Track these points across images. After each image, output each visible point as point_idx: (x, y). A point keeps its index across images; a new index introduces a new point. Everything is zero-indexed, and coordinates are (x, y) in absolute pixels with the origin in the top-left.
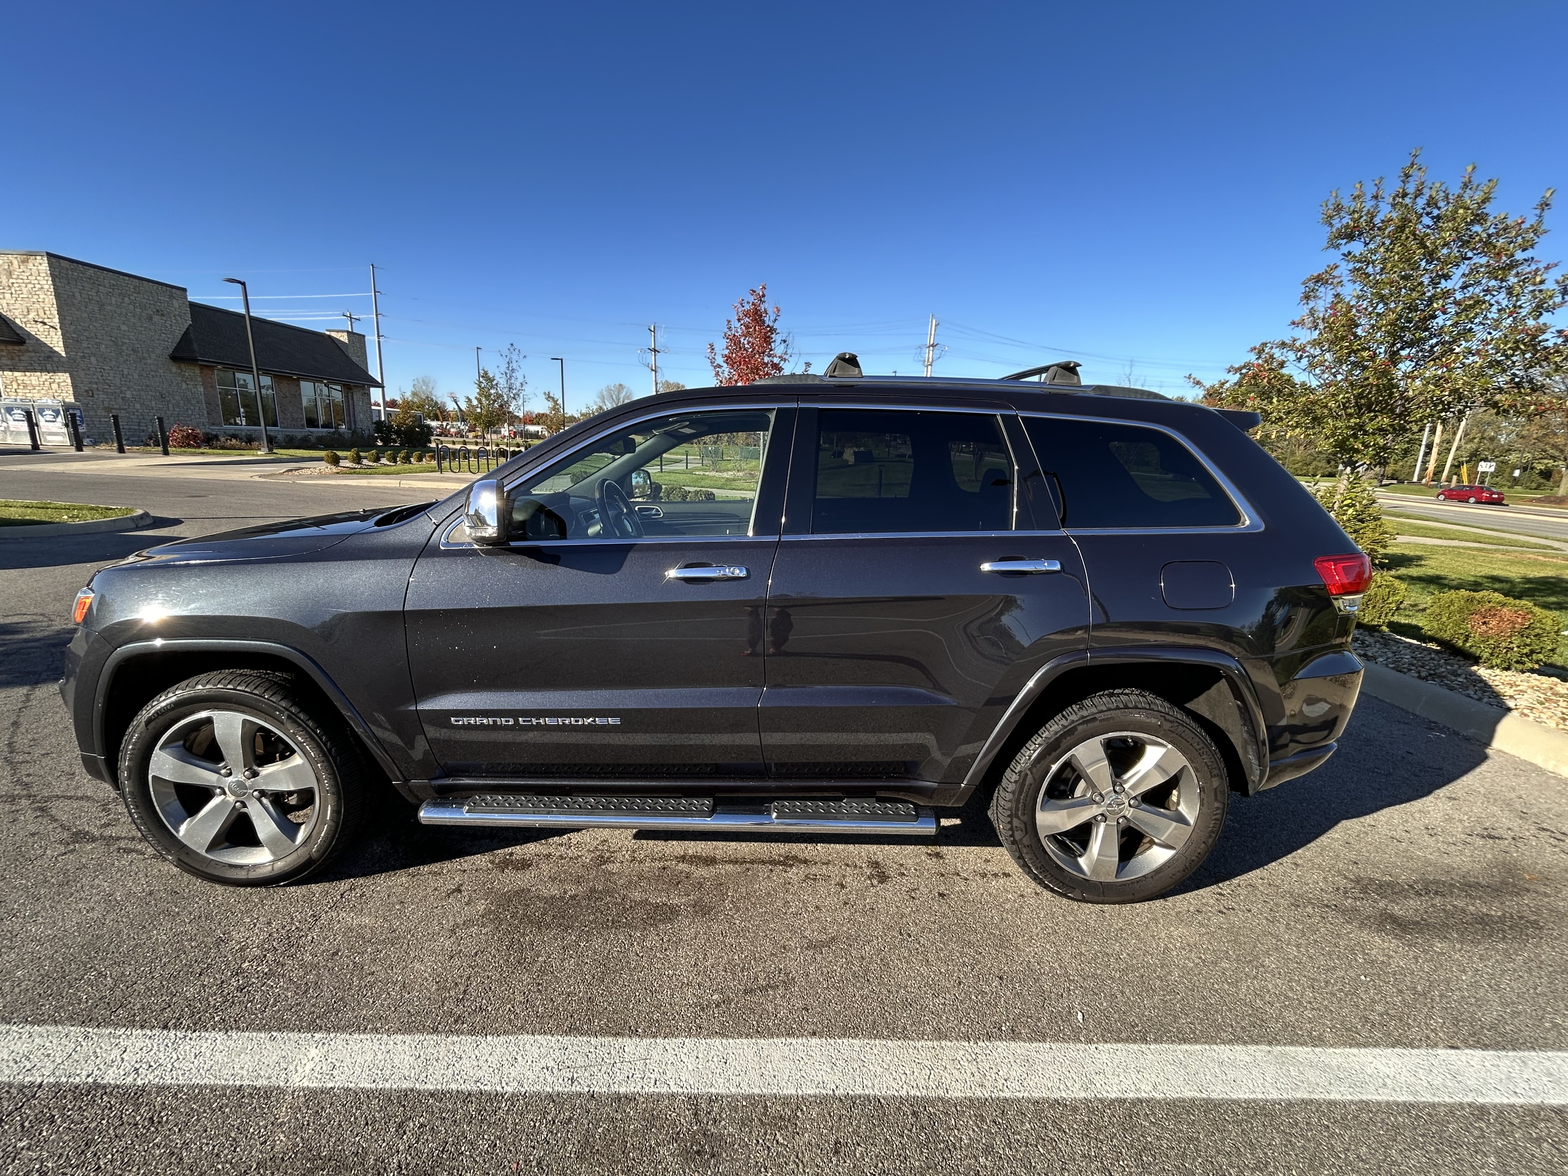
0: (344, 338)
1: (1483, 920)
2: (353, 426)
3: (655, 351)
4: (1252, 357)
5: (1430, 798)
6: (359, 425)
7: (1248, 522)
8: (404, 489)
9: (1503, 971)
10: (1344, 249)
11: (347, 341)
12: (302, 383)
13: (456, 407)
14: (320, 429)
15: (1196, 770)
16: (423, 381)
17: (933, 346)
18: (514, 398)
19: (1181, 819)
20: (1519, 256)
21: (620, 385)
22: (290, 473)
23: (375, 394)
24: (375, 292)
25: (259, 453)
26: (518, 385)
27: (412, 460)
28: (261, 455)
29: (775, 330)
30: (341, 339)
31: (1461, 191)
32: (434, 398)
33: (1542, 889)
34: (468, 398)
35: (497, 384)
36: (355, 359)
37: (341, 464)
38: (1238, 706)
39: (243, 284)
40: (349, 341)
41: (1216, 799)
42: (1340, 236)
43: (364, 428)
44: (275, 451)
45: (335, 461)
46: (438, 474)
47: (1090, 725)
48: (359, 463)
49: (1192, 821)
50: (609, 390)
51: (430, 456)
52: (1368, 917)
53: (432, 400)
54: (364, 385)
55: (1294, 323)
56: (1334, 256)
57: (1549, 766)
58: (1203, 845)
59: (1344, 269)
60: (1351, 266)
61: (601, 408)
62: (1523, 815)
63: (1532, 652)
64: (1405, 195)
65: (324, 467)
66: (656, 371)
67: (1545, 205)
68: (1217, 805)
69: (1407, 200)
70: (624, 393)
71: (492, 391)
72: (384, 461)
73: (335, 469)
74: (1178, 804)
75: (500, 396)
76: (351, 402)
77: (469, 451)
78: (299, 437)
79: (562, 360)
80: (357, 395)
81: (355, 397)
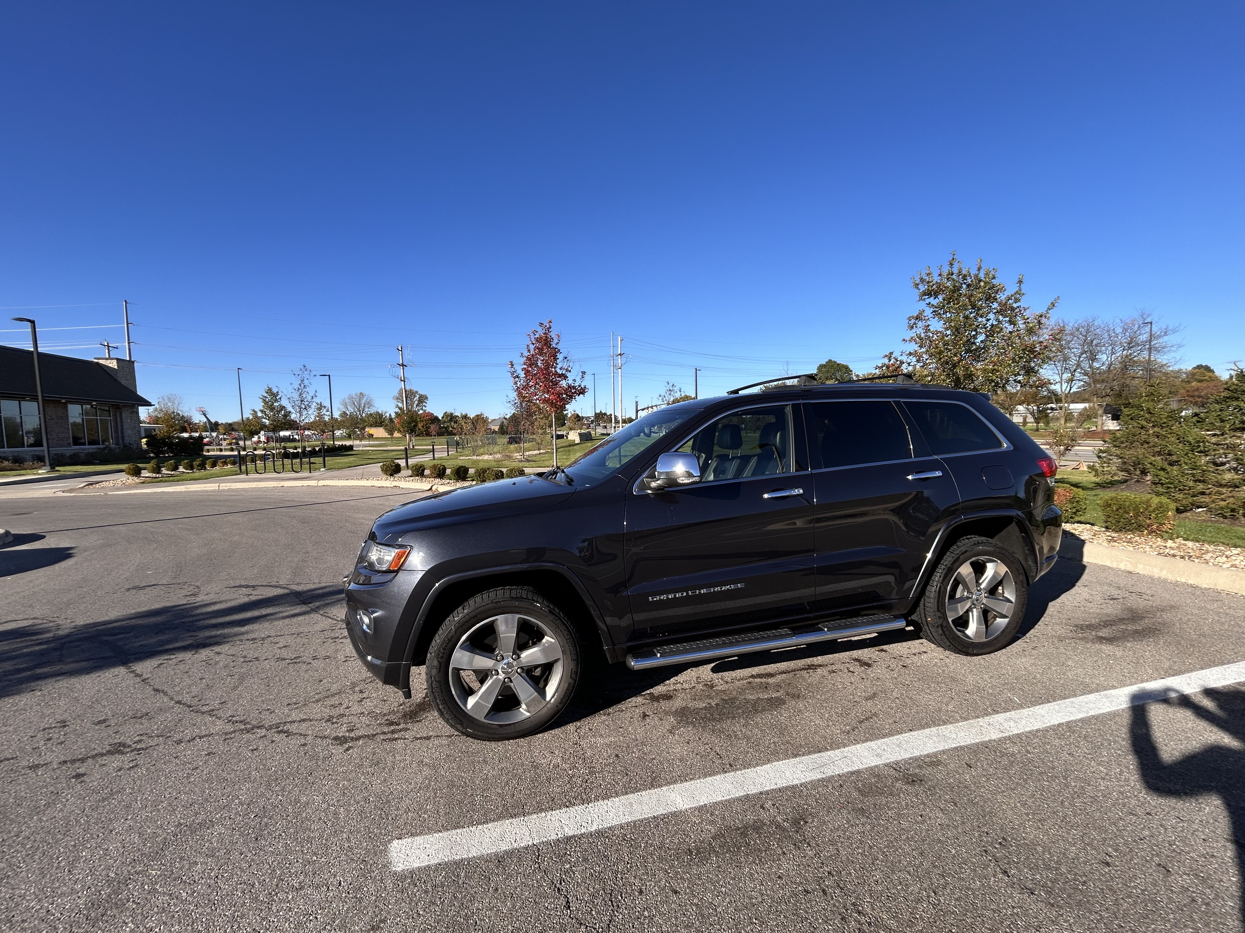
0: (113, 364)
1: (1136, 632)
2: (121, 442)
3: (403, 365)
4: (886, 361)
5: (1076, 588)
6: (127, 441)
7: (1005, 446)
8: (224, 491)
9: (1159, 649)
10: (927, 301)
11: (116, 367)
12: (71, 407)
13: (205, 420)
14: (87, 447)
15: (1011, 573)
16: (169, 398)
17: (620, 355)
18: (305, 408)
19: (1009, 601)
20: (1015, 305)
21: (361, 394)
22: (91, 487)
23: (143, 413)
24: (128, 324)
25: (40, 472)
26: (309, 398)
27: (207, 466)
28: (43, 473)
29: (559, 350)
30: (110, 365)
31: (977, 272)
32: (180, 413)
33: (1149, 616)
34: (254, 411)
35: (280, 398)
36: (123, 382)
37: (142, 475)
38: (1023, 536)
39: (33, 322)
40: (118, 367)
41: (1023, 587)
42: (924, 294)
43: (132, 442)
44: (57, 468)
45: (137, 472)
46: (243, 476)
47: (966, 554)
48: (158, 473)
49: (1013, 600)
50: (351, 397)
51: (222, 462)
52: (1093, 639)
53: (178, 414)
54: (134, 404)
55: (904, 340)
56: (922, 305)
57: (1114, 565)
58: (1021, 613)
59: (928, 312)
60: (932, 310)
61: (345, 413)
62: (1119, 588)
63: (1077, 511)
64: (952, 274)
65: (123, 478)
66: (404, 381)
67: (1020, 282)
68: (1023, 589)
69: (954, 277)
70: (365, 399)
71: (276, 404)
72: (181, 469)
73: (136, 480)
74: (1003, 592)
75: (283, 408)
76: (119, 420)
77: (255, 455)
78: (68, 455)
79: (329, 376)
80: (126, 414)
81: (123, 415)
